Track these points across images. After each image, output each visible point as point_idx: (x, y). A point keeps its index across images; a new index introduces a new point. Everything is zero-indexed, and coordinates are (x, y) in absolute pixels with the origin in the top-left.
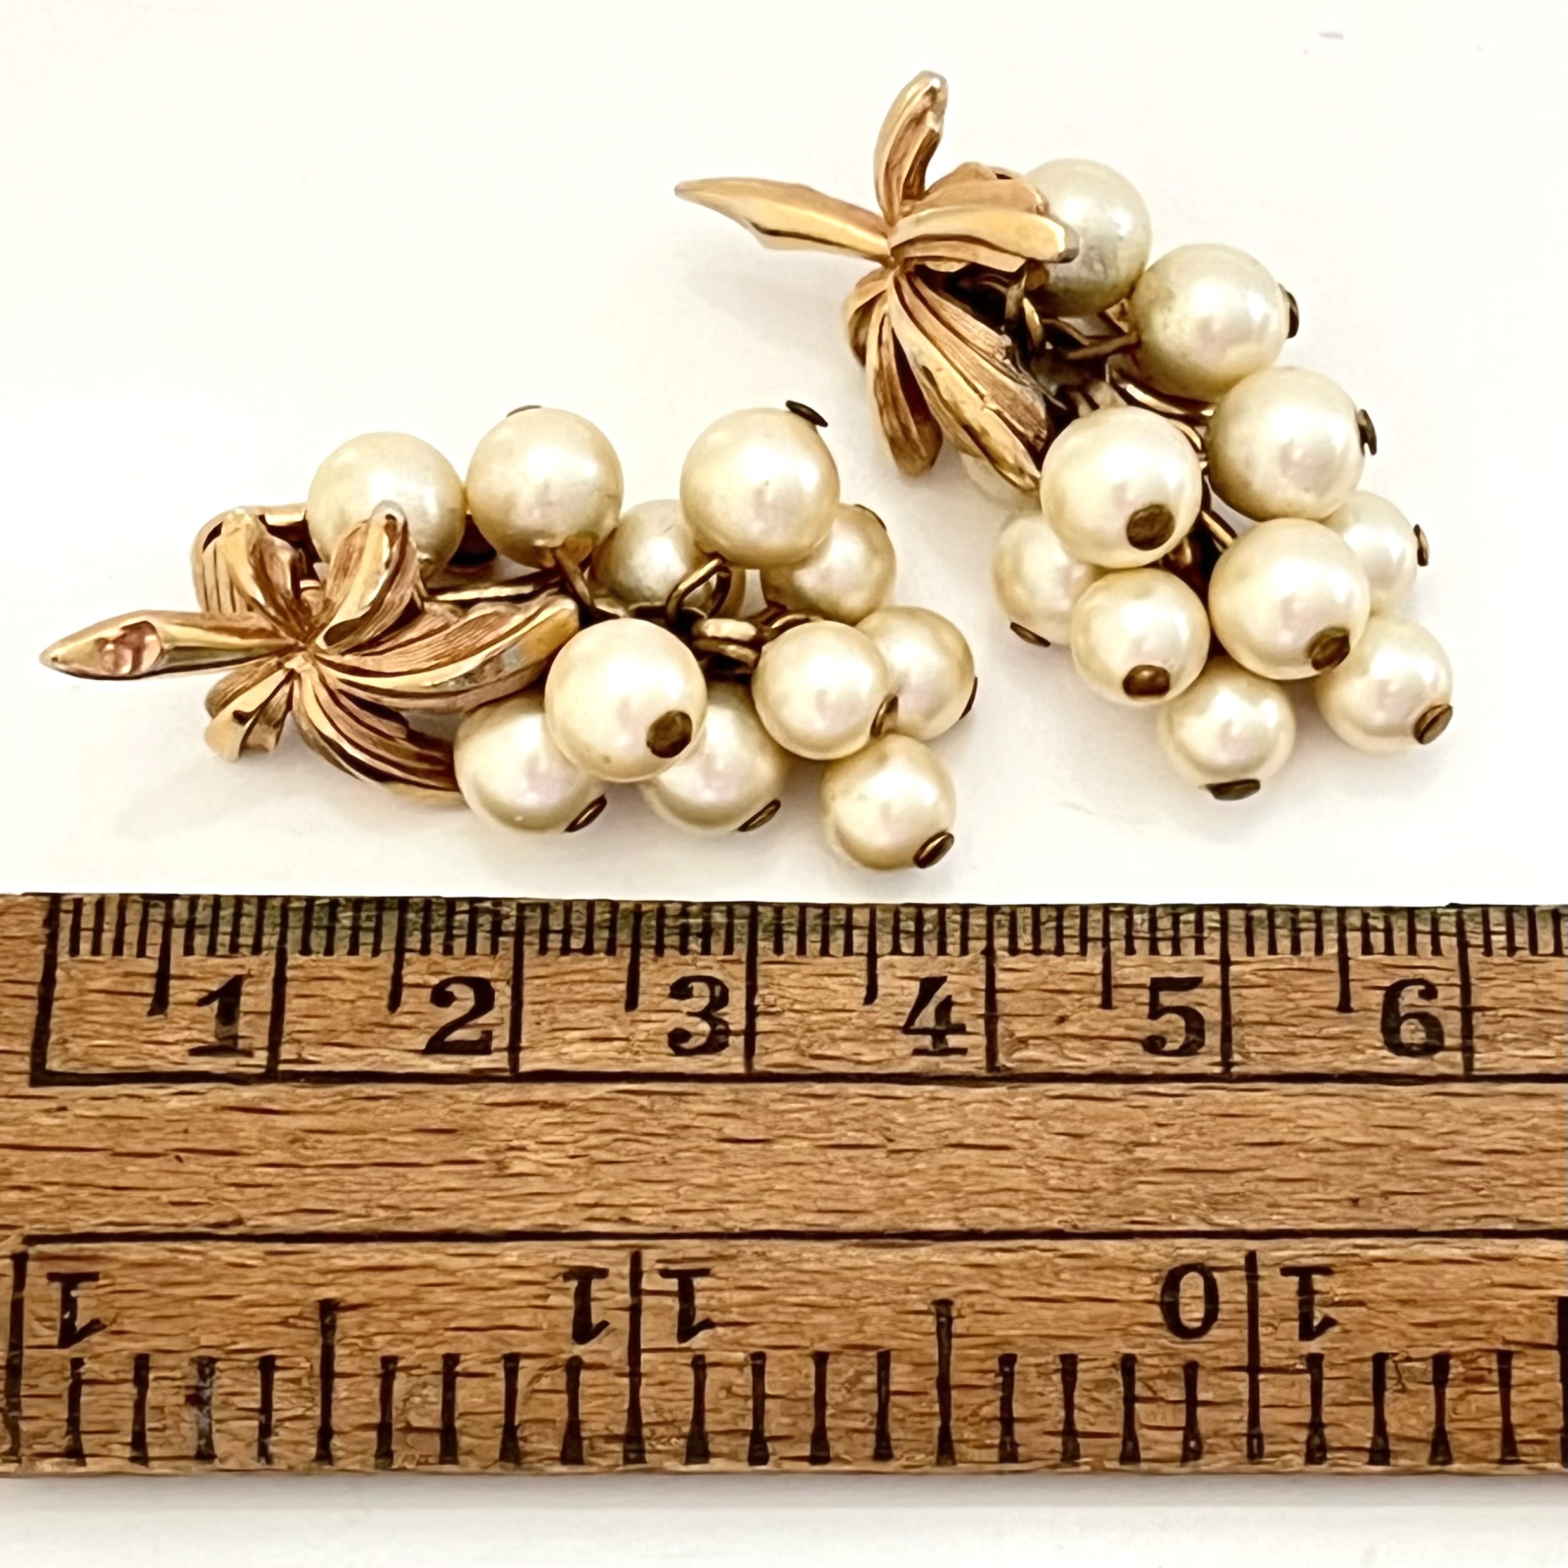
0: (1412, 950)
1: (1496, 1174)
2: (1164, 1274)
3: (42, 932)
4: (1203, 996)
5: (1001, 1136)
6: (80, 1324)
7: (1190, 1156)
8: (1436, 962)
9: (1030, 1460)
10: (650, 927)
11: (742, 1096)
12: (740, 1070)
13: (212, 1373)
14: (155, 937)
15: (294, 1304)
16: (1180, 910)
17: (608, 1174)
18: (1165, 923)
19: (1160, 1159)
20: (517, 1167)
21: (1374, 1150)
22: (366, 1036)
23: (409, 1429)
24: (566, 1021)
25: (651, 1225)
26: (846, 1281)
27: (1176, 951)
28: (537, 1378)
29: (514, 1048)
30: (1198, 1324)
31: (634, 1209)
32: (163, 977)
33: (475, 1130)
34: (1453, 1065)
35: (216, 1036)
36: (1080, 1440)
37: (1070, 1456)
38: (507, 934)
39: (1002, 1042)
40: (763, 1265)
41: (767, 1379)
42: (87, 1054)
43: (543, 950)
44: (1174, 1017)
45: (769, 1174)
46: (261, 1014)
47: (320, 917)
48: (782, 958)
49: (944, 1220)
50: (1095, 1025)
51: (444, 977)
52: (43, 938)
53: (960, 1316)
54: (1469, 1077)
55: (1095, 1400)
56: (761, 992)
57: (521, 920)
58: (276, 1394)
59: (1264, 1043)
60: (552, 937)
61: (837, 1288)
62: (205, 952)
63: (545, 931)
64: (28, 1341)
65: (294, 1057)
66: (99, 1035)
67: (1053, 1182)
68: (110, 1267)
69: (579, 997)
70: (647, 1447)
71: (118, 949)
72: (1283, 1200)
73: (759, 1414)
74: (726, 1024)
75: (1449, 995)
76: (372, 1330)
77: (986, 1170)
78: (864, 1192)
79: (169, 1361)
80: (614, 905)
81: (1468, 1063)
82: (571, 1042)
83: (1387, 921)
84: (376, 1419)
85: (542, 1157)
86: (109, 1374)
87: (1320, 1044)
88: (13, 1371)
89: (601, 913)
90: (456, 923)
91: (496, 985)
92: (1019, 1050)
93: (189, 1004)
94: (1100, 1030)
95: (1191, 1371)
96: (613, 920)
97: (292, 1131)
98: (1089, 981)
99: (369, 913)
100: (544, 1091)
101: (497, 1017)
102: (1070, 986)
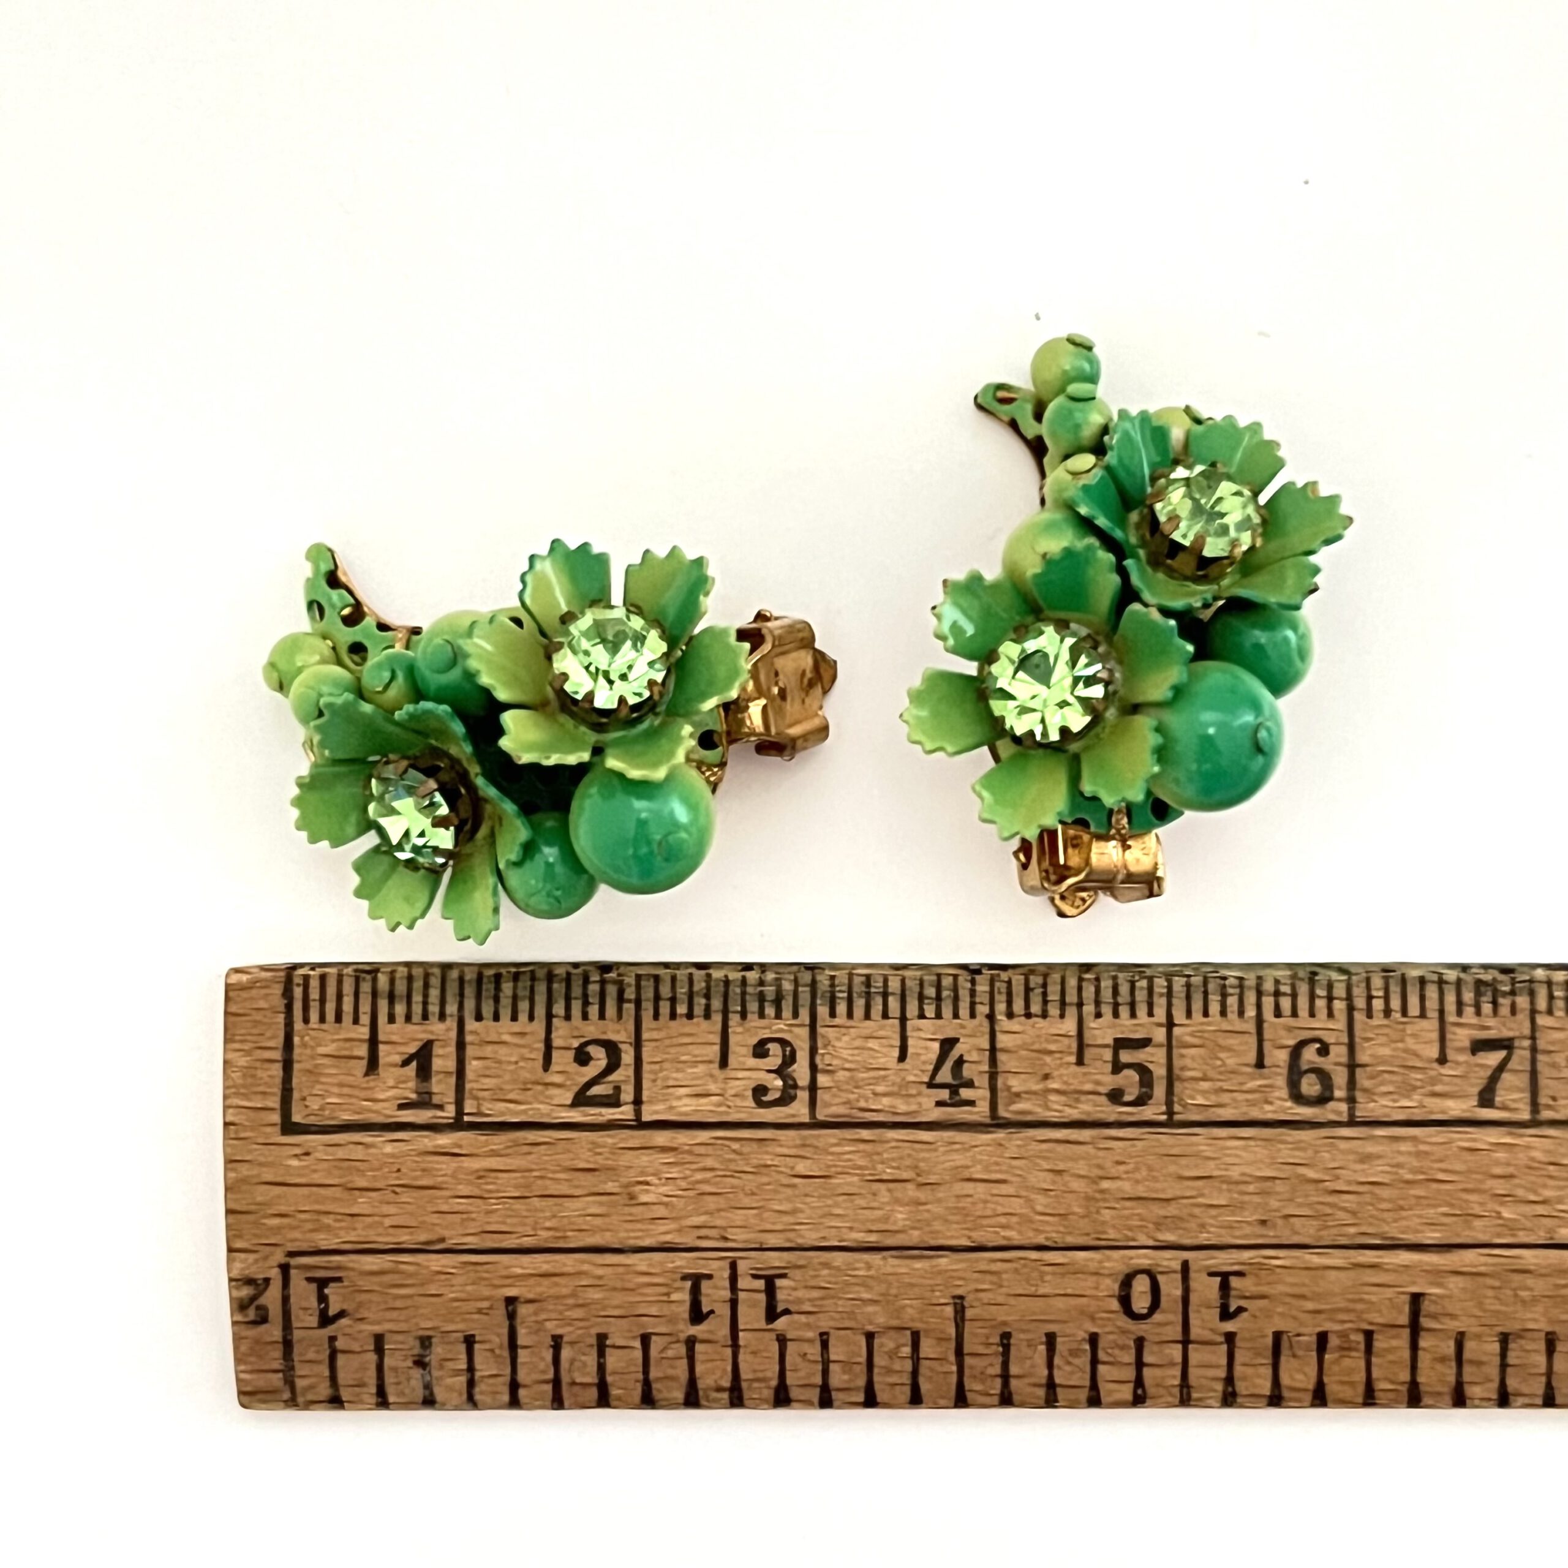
0: (1312, 1014)
1: (1367, 1198)
2: (1121, 1277)
3: (280, 1003)
4: (1152, 1055)
5: (1000, 1172)
6: (332, 1312)
7: (1140, 1187)
8: (1330, 1024)
9: (1022, 1401)
10: (736, 994)
11: (808, 1142)
12: (805, 1118)
13: (430, 1344)
14: (365, 1007)
15: (486, 1299)
16: (1137, 978)
17: (711, 1202)
18: (1124, 989)
19: (1119, 1190)
20: (644, 1198)
21: (1278, 1182)
22: (529, 1093)
23: (573, 1383)
24: (676, 1079)
25: (745, 1242)
26: (887, 1282)
27: (1133, 1015)
28: (665, 1349)
29: (638, 1102)
30: (1145, 1311)
31: (729, 1230)
32: (373, 1042)
33: (612, 1169)
34: (1339, 1113)
35: (417, 1092)
36: (1059, 1390)
37: (1051, 1401)
38: (629, 1001)
39: (1002, 1096)
40: (825, 1272)
41: (832, 1349)
42: (322, 1109)
43: (656, 1016)
44: (1128, 1072)
45: (829, 1202)
46: (448, 1073)
47: (488, 987)
48: (837, 1021)
49: (957, 1238)
50: (1071, 1081)
51: (583, 1040)
52: (282, 1009)
53: (972, 1307)
54: (1352, 1122)
55: (1069, 1363)
56: (821, 1051)
57: (640, 990)
58: (477, 1360)
59: (1198, 1097)
60: (661, 1003)
61: (882, 1288)
62: (403, 1019)
63: (657, 998)
64: (295, 1324)
65: (474, 1111)
66: (329, 1094)
67: (1039, 1208)
68: (351, 1273)
69: (684, 1058)
70: (746, 1395)
71: (338, 1019)
72: (1211, 1221)
73: (825, 1373)
74: (794, 1080)
75: (1339, 1053)
76: (543, 1316)
77: (989, 1198)
78: (900, 1216)
79: (400, 1337)
80: (708, 969)
81: (1352, 1111)
82: (679, 1098)
83: (1293, 987)
84: (550, 1375)
85: (664, 1189)
86: (356, 1347)
87: (1240, 1097)
88: (287, 1345)
89: (699, 982)
90: (590, 993)
91: (623, 1047)
92: (1014, 1103)
93: (395, 1065)
94: (1075, 1085)
95: (1140, 1343)
96: (708, 988)
97: (477, 1171)
98: (1066, 1041)
99: (524, 983)
100: (661, 1138)
101: (624, 1074)
102: (1052, 1047)
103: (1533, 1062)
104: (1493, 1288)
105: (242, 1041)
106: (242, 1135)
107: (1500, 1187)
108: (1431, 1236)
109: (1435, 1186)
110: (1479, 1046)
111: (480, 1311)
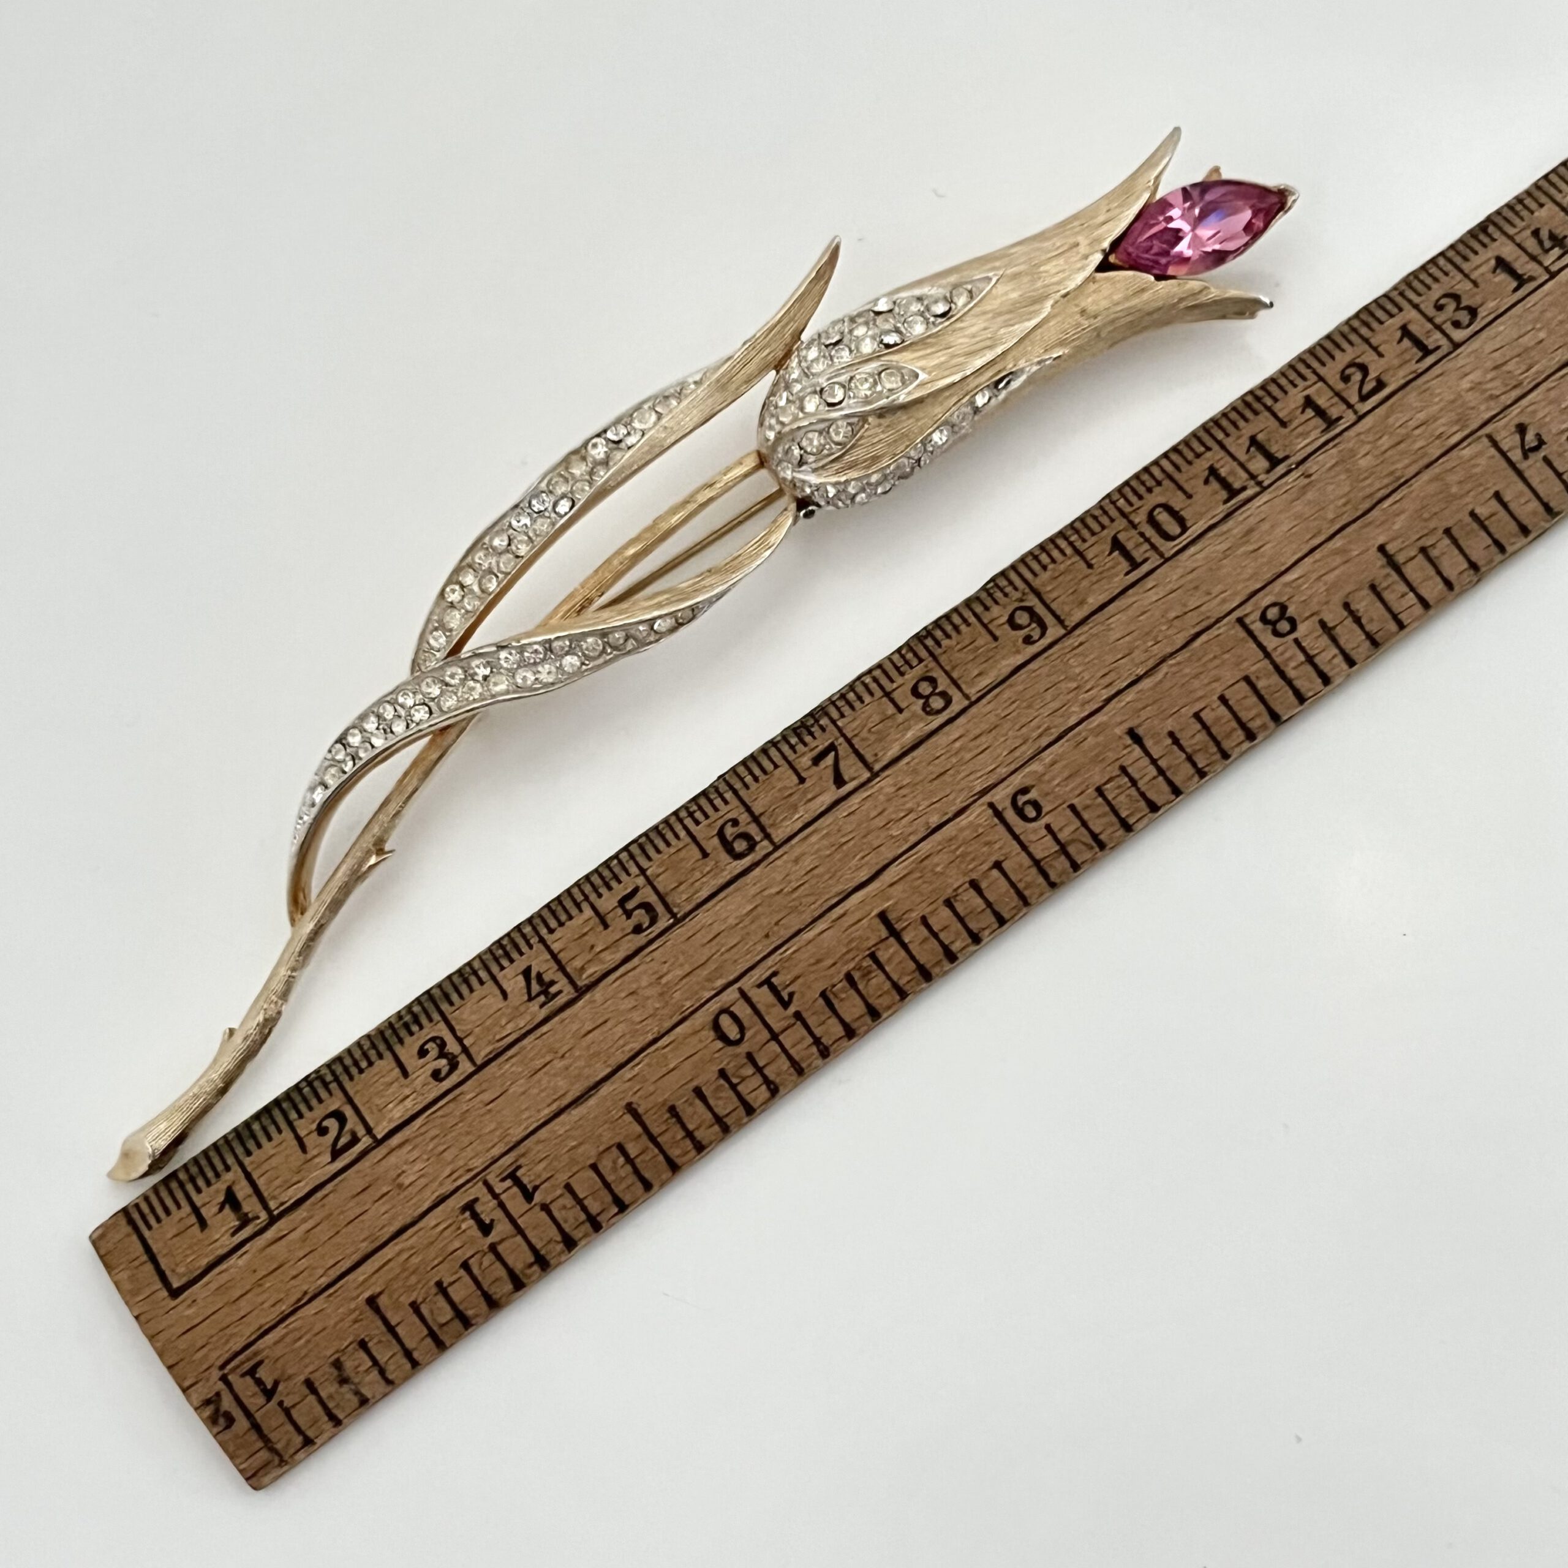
0: (716, 809)
1: (813, 882)
2: (711, 1025)
3: (129, 1229)
4: (644, 894)
5: (601, 1016)
6: (269, 1387)
7: (686, 967)
8: (729, 807)
9: (711, 1143)
10: (390, 1035)
11: (481, 1080)
12: (471, 1069)
13: (341, 1364)
14: (180, 1196)
15: (354, 1310)
17: (448, 1156)
18: (606, 873)
19: (675, 977)
20: (407, 1182)
21: (759, 908)
22: (303, 1171)
23: (442, 1326)
24: (383, 1103)
25: (482, 1164)
26: (581, 1126)
27: (620, 882)
28: (481, 1264)
29: (369, 1131)
30: (738, 1036)
31: (469, 1163)
32: (196, 1210)
33: (378, 1179)
34: (765, 847)
35: (238, 1220)
36: (725, 1120)
37: (726, 1130)
38: (331, 1083)
39: (573, 975)
40: (540, 1147)
41: (578, 1192)
42: (188, 1268)
43: (351, 1078)
44: (637, 912)
45: (516, 1105)
46: (250, 1196)
47: (245, 1134)
48: (456, 1006)
49: (603, 1070)
50: (607, 940)
51: (317, 1122)
52: (132, 1231)
53: (639, 1105)
54: (777, 848)
55: (720, 1098)
56: (457, 1028)
57: (333, 1073)
58: (375, 1353)
59: (682, 895)
60: (350, 1070)
61: (579, 1132)
62: (206, 1186)
63: (346, 1070)
64: (252, 1409)
65: (278, 1204)
66: (187, 1256)
67: (639, 1019)
68: (264, 1354)
69: (381, 1088)
70: (548, 1257)
71: (168, 1213)
72: (736, 957)
73: (584, 1209)
74: (452, 1054)
75: (744, 818)
76: (395, 1296)
77: (606, 1035)
78: (561, 1083)
79: (320, 1373)
80: (368, 1036)
81: (772, 842)
82: (391, 1111)
84: (425, 1332)
85: (415, 1169)
86: (297, 1400)
87: (704, 880)
88: (256, 1427)
89: (365, 1044)
91: (342, 1109)
92: (583, 974)
93: (215, 1215)
94: (611, 940)
95: (750, 1057)
97: (301, 1237)
98: (592, 922)
99: (265, 1117)
100: (395, 1141)
101: (352, 1122)
102: (585, 930)
103: (852, 745)
104: (920, 877)
106: (149, 1317)
107: (880, 822)
108: (863, 876)
109: (845, 848)
110: (816, 761)
111: (356, 1321)
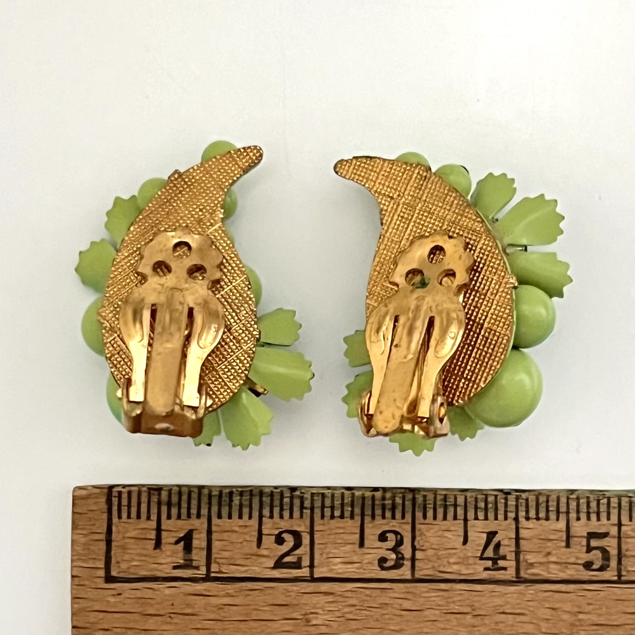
3: (105, 507)
4: (609, 542)
5: (521, 608)
7: (602, 618)
10: (369, 504)
11: (411, 590)
12: (409, 576)
14: (154, 510)
16: (601, 498)
17: (353, 625)
18: (593, 504)
19: (590, 620)
20: (314, 622)
22: (249, 560)
24: (333, 553)
27: (599, 519)
29: (312, 566)
32: (159, 530)
33: (297, 605)
35: (184, 559)
38: (306, 508)
39: (523, 565)
42: (129, 568)
43: (323, 517)
44: (597, 552)
45: (422, 625)
46: (203, 549)
47: (225, 499)
48: (427, 521)
50: (562, 557)
51: (280, 530)
52: (106, 510)
56: (418, 538)
57: (312, 500)
60: (326, 509)
62: (176, 517)
63: (323, 507)
65: (217, 570)
66: (133, 560)
67: (544, 630)
69: (340, 541)
71: (139, 517)
74: (402, 554)
77: (515, 624)
80: (353, 490)
82: (336, 564)
85: (324, 617)
89: (348, 498)
90: (284, 503)
91: (303, 534)
92: (528, 569)
93: (171, 544)
94: (564, 559)
96: (353, 501)
97: (219, 605)
98: (560, 534)
99: (246, 497)
100: (325, 587)
101: (304, 550)
102: (552, 537)
105: (82, 529)
106: (82, 583)
